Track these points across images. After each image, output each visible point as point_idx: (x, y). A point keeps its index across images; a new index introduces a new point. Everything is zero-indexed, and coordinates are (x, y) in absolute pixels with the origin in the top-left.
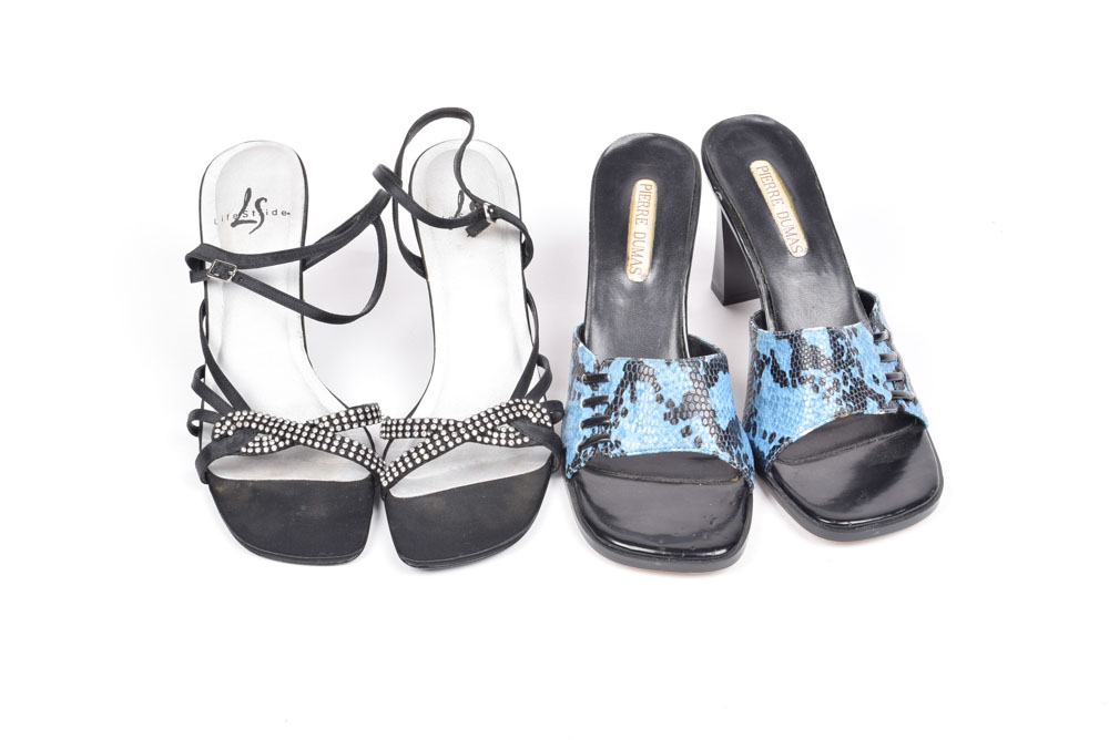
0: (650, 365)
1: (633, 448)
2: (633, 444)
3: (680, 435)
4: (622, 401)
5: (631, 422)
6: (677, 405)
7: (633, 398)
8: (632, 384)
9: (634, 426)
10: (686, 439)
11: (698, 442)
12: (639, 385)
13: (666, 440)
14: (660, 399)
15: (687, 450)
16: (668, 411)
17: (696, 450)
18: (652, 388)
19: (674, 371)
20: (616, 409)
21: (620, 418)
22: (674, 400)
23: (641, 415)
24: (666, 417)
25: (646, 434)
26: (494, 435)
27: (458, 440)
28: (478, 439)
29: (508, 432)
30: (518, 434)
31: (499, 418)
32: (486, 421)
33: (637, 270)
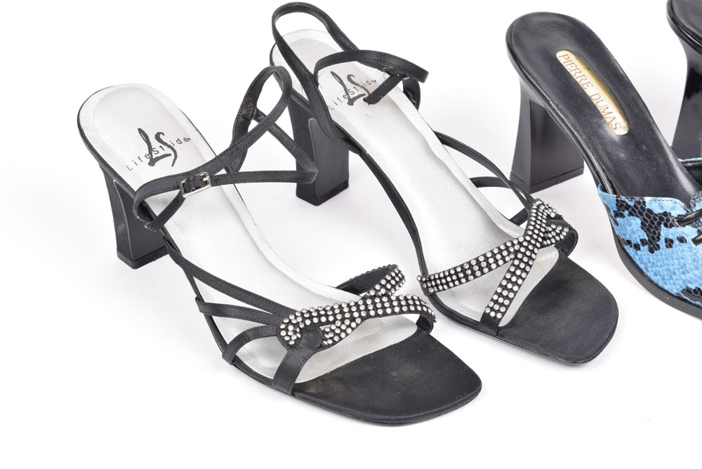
26: (550, 236)
27: (536, 250)
28: (545, 243)
29: (554, 230)
30: (560, 228)
31: (541, 221)
32: (538, 227)
33: (616, 125)
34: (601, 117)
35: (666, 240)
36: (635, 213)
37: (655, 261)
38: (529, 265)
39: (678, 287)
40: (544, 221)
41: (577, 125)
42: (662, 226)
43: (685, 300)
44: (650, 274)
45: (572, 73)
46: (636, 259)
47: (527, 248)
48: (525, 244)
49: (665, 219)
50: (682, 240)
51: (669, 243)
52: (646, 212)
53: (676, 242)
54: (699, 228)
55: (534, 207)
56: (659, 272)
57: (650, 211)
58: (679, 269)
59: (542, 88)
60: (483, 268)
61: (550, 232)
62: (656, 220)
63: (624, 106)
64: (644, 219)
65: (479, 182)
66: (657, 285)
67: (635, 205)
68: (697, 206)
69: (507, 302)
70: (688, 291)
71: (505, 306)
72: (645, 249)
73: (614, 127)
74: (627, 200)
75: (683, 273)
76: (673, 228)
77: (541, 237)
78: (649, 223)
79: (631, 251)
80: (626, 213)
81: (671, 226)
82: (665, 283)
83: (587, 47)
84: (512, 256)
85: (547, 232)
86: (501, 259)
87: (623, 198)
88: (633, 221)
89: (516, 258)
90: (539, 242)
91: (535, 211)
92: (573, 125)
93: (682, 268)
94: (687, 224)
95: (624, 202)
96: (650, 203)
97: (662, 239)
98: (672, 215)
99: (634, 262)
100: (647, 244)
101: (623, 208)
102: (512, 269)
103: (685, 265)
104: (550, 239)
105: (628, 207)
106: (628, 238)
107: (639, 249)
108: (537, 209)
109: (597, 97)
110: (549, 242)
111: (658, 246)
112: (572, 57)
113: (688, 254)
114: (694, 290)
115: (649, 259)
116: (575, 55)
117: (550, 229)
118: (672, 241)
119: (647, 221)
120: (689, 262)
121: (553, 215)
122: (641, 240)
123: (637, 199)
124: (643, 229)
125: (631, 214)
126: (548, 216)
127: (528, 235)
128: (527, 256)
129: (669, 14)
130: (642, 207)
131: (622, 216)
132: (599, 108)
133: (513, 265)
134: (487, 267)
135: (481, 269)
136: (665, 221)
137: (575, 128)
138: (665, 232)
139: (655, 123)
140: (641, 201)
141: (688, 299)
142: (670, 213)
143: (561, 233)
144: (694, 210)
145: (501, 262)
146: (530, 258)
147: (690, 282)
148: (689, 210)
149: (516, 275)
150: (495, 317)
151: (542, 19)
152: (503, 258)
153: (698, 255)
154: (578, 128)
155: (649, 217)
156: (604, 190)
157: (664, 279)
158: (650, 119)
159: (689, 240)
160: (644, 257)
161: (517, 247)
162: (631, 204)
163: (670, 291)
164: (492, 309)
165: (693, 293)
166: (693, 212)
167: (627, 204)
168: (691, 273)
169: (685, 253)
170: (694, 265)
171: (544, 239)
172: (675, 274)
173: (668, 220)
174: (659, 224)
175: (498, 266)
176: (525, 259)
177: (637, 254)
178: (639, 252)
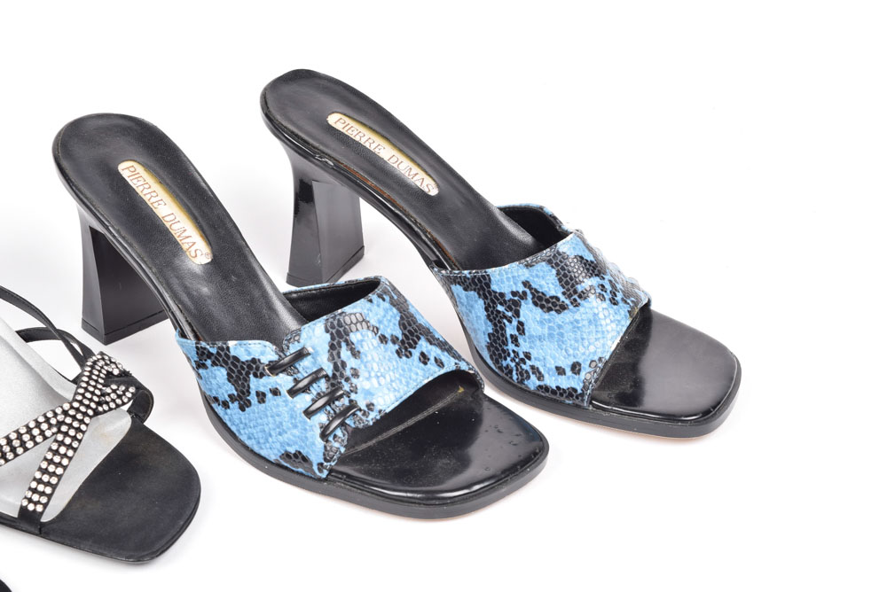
0: (355, 311)
1: (389, 402)
2: (386, 397)
3: (422, 365)
4: (344, 364)
5: (368, 379)
6: (400, 337)
7: (355, 354)
8: (346, 341)
9: (374, 381)
10: (429, 365)
11: (440, 363)
12: (354, 337)
13: (414, 376)
14: (383, 339)
15: (436, 375)
16: (397, 347)
17: (442, 371)
18: (370, 334)
19: (378, 306)
20: (342, 376)
21: (354, 381)
22: (394, 333)
23: (375, 366)
24: (398, 353)
25: (392, 381)
26: (108, 399)
27: (87, 420)
28: (100, 409)
29: (114, 391)
30: (123, 388)
31: (96, 381)
32: (91, 389)
33: (197, 251)
34: (176, 244)
35: (258, 394)
36: (219, 361)
37: (247, 421)
38: (77, 439)
39: (276, 451)
40: (101, 381)
41: (143, 255)
42: (251, 376)
43: (286, 468)
44: (243, 438)
45: (139, 190)
46: (226, 419)
47: (74, 418)
48: (72, 412)
49: (254, 367)
50: (275, 392)
51: (261, 397)
52: (231, 360)
53: (269, 395)
54: (295, 376)
55: (89, 363)
56: (253, 434)
57: (236, 358)
58: (274, 429)
59: (99, 211)
60: (15, 448)
61: (109, 394)
62: (243, 369)
63: (206, 227)
64: (230, 368)
65: (28, 336)
66: (252, 451)
67: (218, 353)
68: (291, 348)
69: (48, 490)
70: (287, 455)
71: (46, 495)
72: (234, 406)
73: (193, 254)
74: (208, 347)
75: (280, 434)
76: (264, 378)
77: (95, 402)
78: (237, 373)
79: (219, 410)
80: (209, 362)
81: (262, 375)
82: (261, 448)
83: (159, 155)
84: (55, 430)
85: (103, 395)
86: (40, 434)
87: (203, 344)
88: (218, 373)
89: (59, 431)
90: (91, 408)
91: (89, 369)
92: (139, 256)
93: (279, 428)
94: (281, 372)
95: (205, 349)
96: (235, 349)
97: (253, 392)
98: (262, 361)
99: (224, 424)
100: (236, 400)
101: (205, 357)
102: (55, 447)
103: (281, 423)
104: (107, 403)
105: (210, 355)
106: (214, 394)
107: (229, 407)
108: (93, 367)
109: (172, 217)
110: (106, 407)
111: (249, 401)
112: (140, 169)
113: (283, 410)
114: (295, 455)
115: (240, 419)
116: (143, 166)
117: (108, 390)
118: (264, 395)
119: (233, 372)
120: (286, 419)
121: (116, 372)
122: (230, 396)
123: (220, 344)
124: (230, 381)
125: (214, 364)
126: (109, 374)
127: (77, 401)
128: (74, 428)
129: (263, 109)
130: (226, 354)
131: (204, 366)
132: (173, 232)
133: (56, 441)
134: (21, 446)
135: (13, 450)
136: (254, 370)
137: (142, 259)
138: (255, 384)
139: (248, 247)
140: (224, 346)
141: (289, 466)
142: (259, 360)
143: (124, 394)
144: (288, 354)
145: (39, 439)
146: (78, 430)
147: (288, 445)
148: (282, 354)
149: (59, 454)
150: (35, 511)
151: (101, 122)
152: (42, 433)
153: (295, 409)
154: (145, 259)
155: (236, 366)
156: (183, 335)
157: (259, 443)
158: (241, 242)
159: (284, 391)
160: (235, 417)
161: (60, 418)
162: (214, 351)
163: (267, 457)
164: (30, 501)
165: (293, 458)
166: (286, 356)
167: (209, 351)
168: (289, 433)
169: (281, 409)
170: (292, 423)
171: (99, 404)
172: (271, 435)
173: (257, 368)
174: (248, 374)
175: (36, 444)
176: (72, 432)
177: (226, 414)
178: (228, 411)
